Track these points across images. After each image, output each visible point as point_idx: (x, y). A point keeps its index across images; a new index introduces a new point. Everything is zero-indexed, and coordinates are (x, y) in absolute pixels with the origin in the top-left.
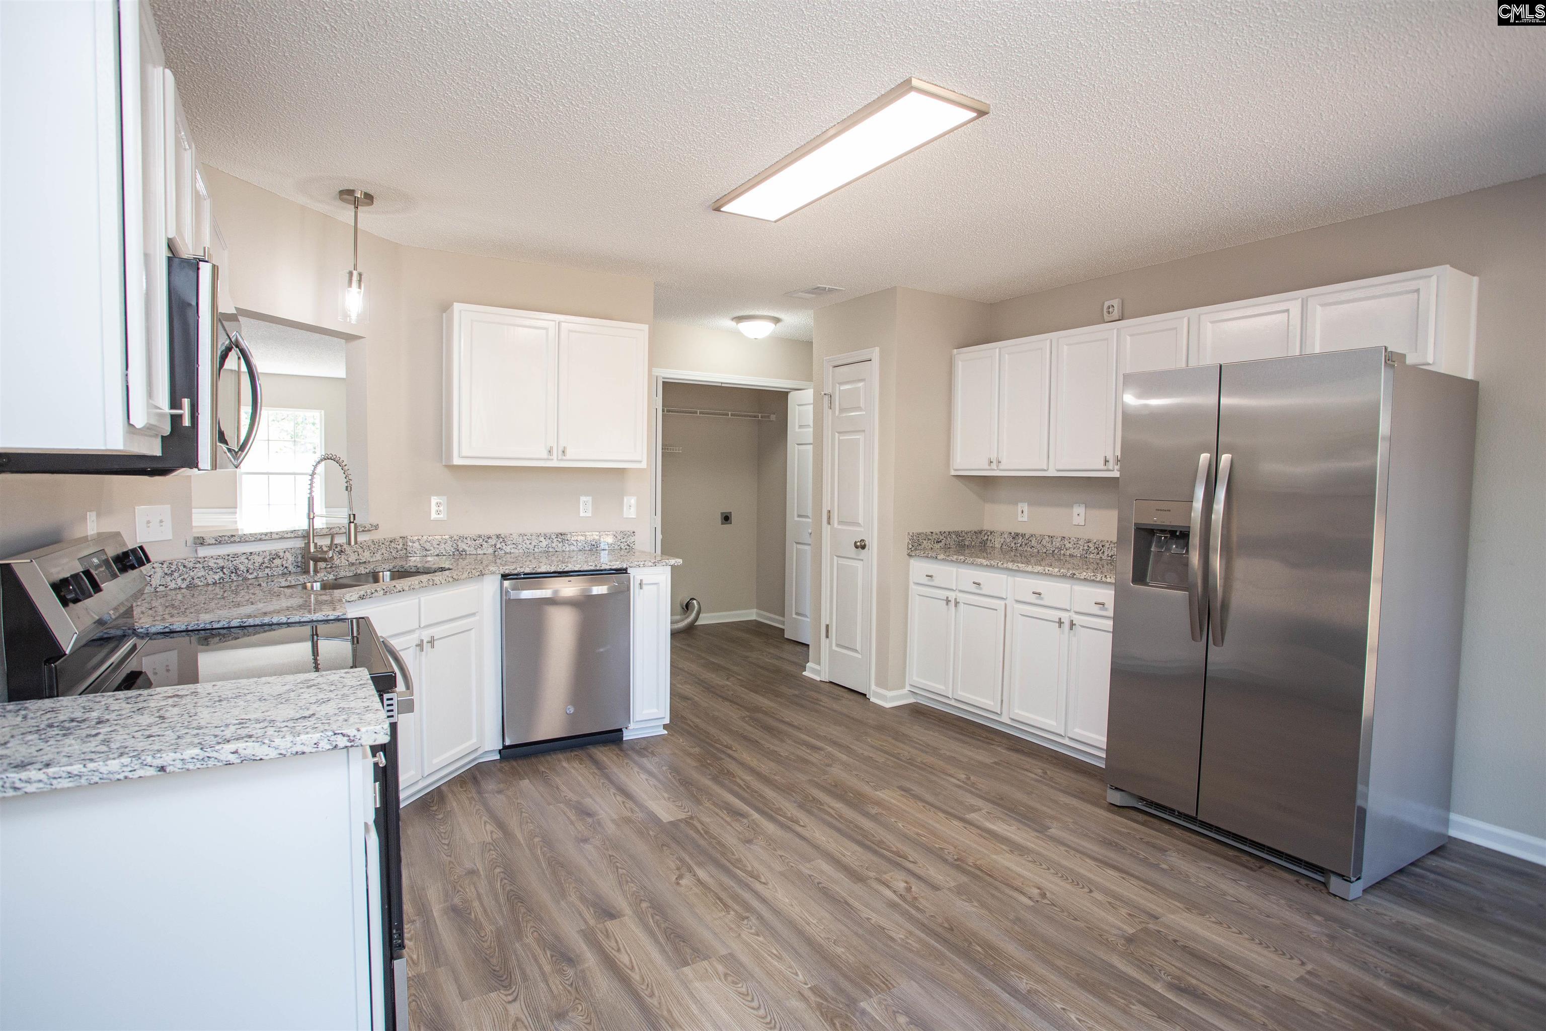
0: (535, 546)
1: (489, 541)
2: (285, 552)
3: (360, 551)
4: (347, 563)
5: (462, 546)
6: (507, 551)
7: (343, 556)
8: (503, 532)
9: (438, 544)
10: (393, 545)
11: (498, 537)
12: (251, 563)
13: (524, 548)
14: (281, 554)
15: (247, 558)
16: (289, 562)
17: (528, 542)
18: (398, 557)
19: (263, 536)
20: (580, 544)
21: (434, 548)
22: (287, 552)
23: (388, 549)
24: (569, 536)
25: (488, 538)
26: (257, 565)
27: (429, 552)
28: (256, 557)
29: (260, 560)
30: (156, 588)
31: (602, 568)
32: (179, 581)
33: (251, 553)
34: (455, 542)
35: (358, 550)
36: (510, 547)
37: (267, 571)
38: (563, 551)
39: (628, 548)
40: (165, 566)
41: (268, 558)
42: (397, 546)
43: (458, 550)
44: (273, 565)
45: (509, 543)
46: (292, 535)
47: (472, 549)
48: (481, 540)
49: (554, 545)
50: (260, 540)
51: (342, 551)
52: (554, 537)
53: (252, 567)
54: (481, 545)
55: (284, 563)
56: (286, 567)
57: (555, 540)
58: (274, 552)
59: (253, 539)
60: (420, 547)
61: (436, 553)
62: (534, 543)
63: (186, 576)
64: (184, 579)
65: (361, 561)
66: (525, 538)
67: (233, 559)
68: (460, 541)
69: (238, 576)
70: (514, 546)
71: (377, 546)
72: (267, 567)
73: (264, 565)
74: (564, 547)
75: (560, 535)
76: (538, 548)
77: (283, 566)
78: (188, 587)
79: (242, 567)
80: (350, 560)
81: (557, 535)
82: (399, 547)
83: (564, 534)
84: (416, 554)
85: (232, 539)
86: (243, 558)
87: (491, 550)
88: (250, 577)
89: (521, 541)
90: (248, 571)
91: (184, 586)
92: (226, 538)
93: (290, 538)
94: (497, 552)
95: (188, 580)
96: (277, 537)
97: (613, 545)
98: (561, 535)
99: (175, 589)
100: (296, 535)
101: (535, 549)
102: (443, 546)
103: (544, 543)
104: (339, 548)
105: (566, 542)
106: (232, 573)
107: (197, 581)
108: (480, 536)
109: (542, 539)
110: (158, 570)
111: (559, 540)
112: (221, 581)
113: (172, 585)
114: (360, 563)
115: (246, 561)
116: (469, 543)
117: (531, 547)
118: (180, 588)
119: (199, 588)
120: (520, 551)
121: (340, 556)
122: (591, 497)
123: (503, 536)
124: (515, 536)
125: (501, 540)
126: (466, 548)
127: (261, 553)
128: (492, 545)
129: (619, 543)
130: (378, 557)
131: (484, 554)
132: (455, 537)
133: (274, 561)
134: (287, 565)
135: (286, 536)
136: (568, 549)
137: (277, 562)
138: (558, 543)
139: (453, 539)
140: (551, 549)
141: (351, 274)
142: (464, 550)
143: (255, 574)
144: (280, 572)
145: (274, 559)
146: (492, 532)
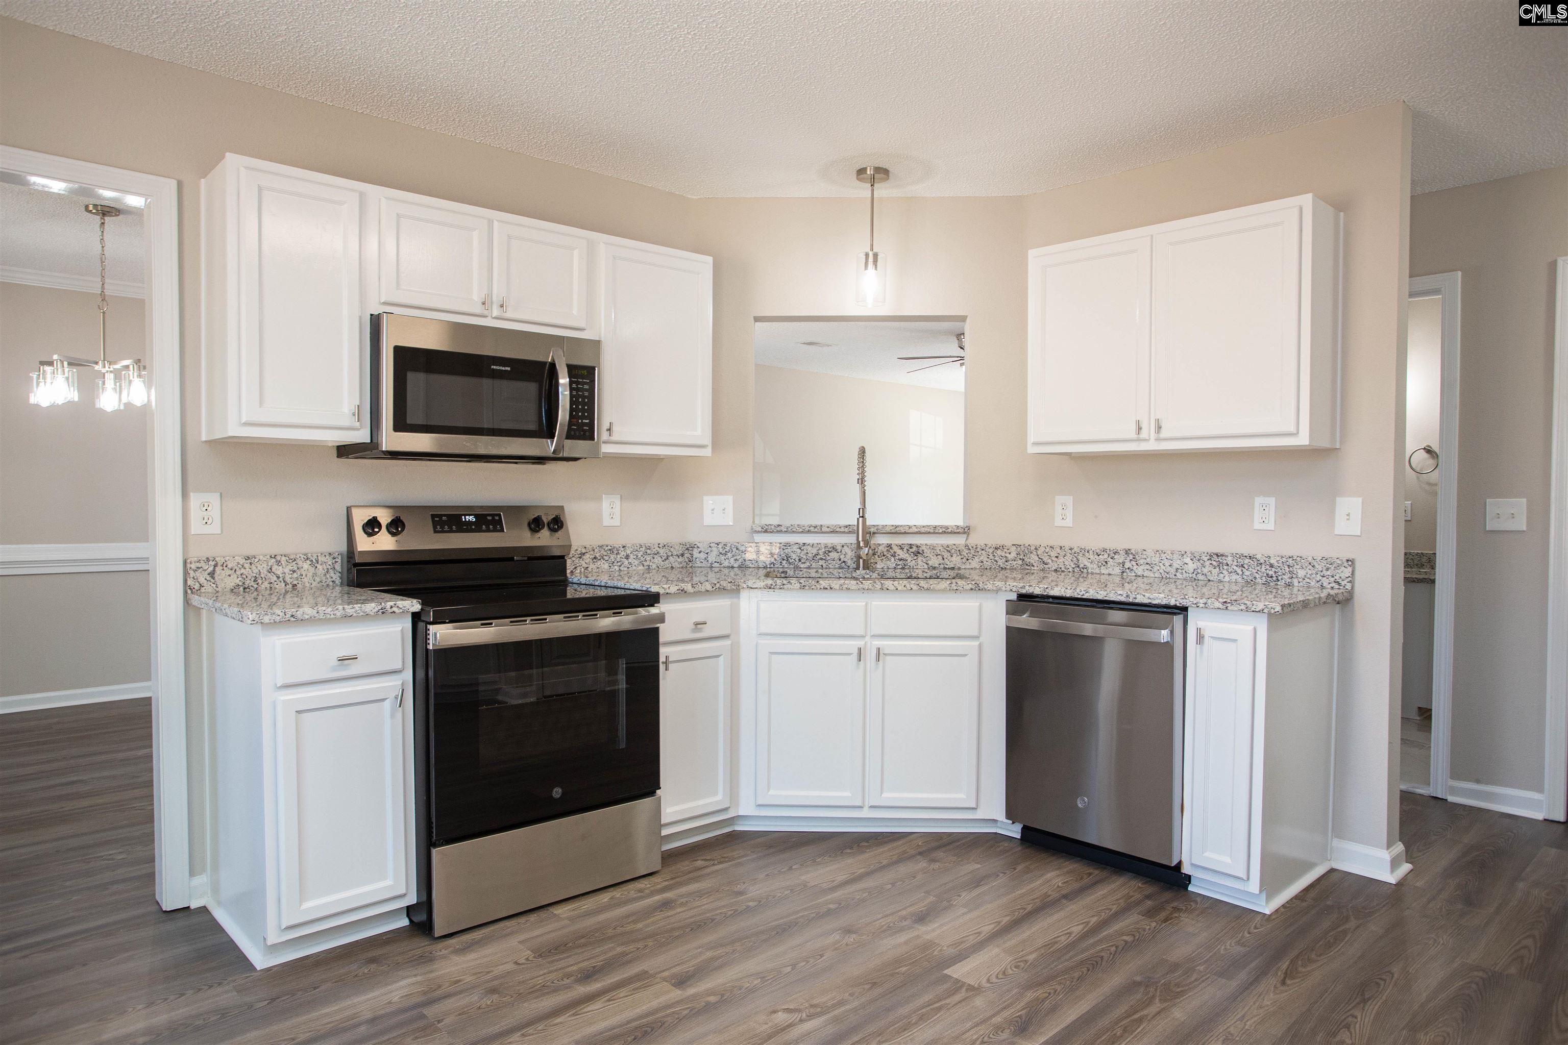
0: (1177, 569)
1: (1116, 557)
2: (843, 546)
3: (946, 555)
4: (926, 566)
5: (1084, 561)
6: (1139, 574)
7: (920, 558)
8: (1134, 547)
9: (1057, 557)
10: (999, 552)
11: (1127, 552)
12: (803, 553)
13: (1161, 571)
14: (839, 548)
15: (800, 548)
16: (848, 556)
17: (1167, 563)
18: (1008, 567)
19: (812, 529)
20: (1247, 573)
21: (1052, 561)
22: (845, 547)
23: (991, 557)
24: (1230, 558)
25: (1115, 553)
26: (810, 555)
27: (1047, 566)
28: (809, 548)
29: (815, 551)
30: (712, 564)
31: (1137, 601)
32: (732, 560)
33: (804, 544)
34: (1076, 555)
35: (943, 554)
36: (1142, 567)
37: (821, 562)
38: (1220, 581)
39: (1337, 586)
40: (720, 546)
41: (823, 550)
42: (1007, 555)
43: (1078, 567)
44: (828, 558)
45: (1142, 561)
46: (846, 530)
47: (1095, 566)
48: (1106, 556)
49: (1205, 570)
50: (809, 532)
51: (919, 553)
52: (1206, 559)
53: (804, 557)
54: (1106, 562)
55: (842, 557)
56: (844, 562)
57: (1208, 563)
58: (830, 546)
59: (801, 530)
60: (1038, 559)
61: (1054, 568)
62: (1175, 566)
63: (738, 557)
64: (736, 560)
65: (946, 566)
66: (1163, 556)
67: (785, 548)
68: (1081, 555)
69: (790, 563)
70: (1148, 567)
71: (972, 551)
72: (822, 559)
73: (818, 557)
74: (1222, 575)
75: (1215, 557)
76: (1182, 573)
77: (840, 560)
78: (739, 567)
79: (794, 556)
80: (930, 563)
81: (1211, 556)
82: (1010, 557)
83: (1222, 555)
84: (1033, 566)
85: (778, 529)
86: (795, 548)
87: (1117, 570)
88: (802, 566)
89: (1157, 559)
90: (800, 560)
91: (736, 565)
92: (773, 527)
93: (844, 532)
94: (1125, 574)
95: (740, 561)
96: (828, 530)
97: (1308, 580)
98: (1217, 556)
99: (728, 567)
100: (850, 530)
101: (1178, 574)
102: (1061, 559)
103: (1191, 566)
104: (914, 549)
105: (1225, 567)
106: (783, 560)
107: (748, 563)
108: (1105, 550)
109: (1188, 560)
110: (714, 549)
111: (1214, 563)
112: (772, 566)
113: (726, 564)
114: (945, 568)
115: (799, 551)
116: (1091, 557)
117: (1173, 570)
118: (733, 567)
119: (751, 570)
120: (1156, 575)
121: (916, 558)
122: (1274, 499)
123: (1133, 551)
124: (1150, 553)
125: (1131, 557)
126: (1088, 565)
127: (815, 545)
128: (1119, 564)
129: (1319, 577)
130: (975, 563)
131: (1110, 574)
132: (1076, 549)
133: (830, 554)
134: (846, 560)
135: (838, 530)
136: (1227, 579)
137: (833, 555)
138: (1211, 568)
139: (1073, 551)
140: (1200, 577)
141: (867, 255)
142: (1085, 567)
143: (808, 564)
144: (837, 566)
145: (830, 552)
146: (1121, 546)
